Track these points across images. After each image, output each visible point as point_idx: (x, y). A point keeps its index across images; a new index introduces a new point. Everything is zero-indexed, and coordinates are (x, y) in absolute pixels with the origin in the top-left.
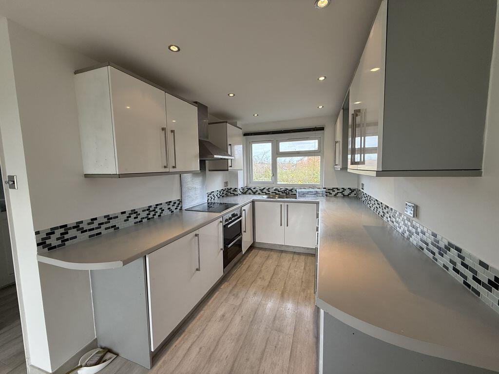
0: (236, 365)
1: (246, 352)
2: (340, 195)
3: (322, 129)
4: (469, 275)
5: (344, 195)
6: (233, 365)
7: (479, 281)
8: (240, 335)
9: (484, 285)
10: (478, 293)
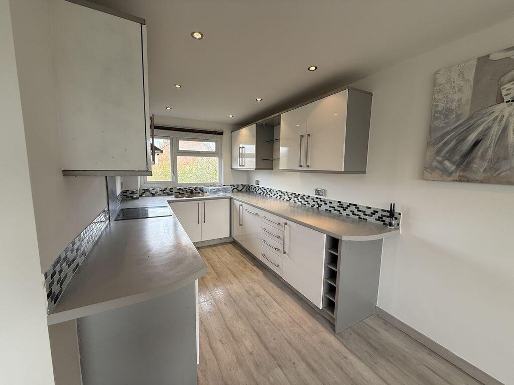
0: (256, 329)
1: (254, 319)
2: (235, 190)
3: (221, 133)
4: (362, 214)
5: (238, 191)
6: (255, 330)
7: (366, 215)
8: (238, 314)
9: (369, 215)
10: (366, 220)
